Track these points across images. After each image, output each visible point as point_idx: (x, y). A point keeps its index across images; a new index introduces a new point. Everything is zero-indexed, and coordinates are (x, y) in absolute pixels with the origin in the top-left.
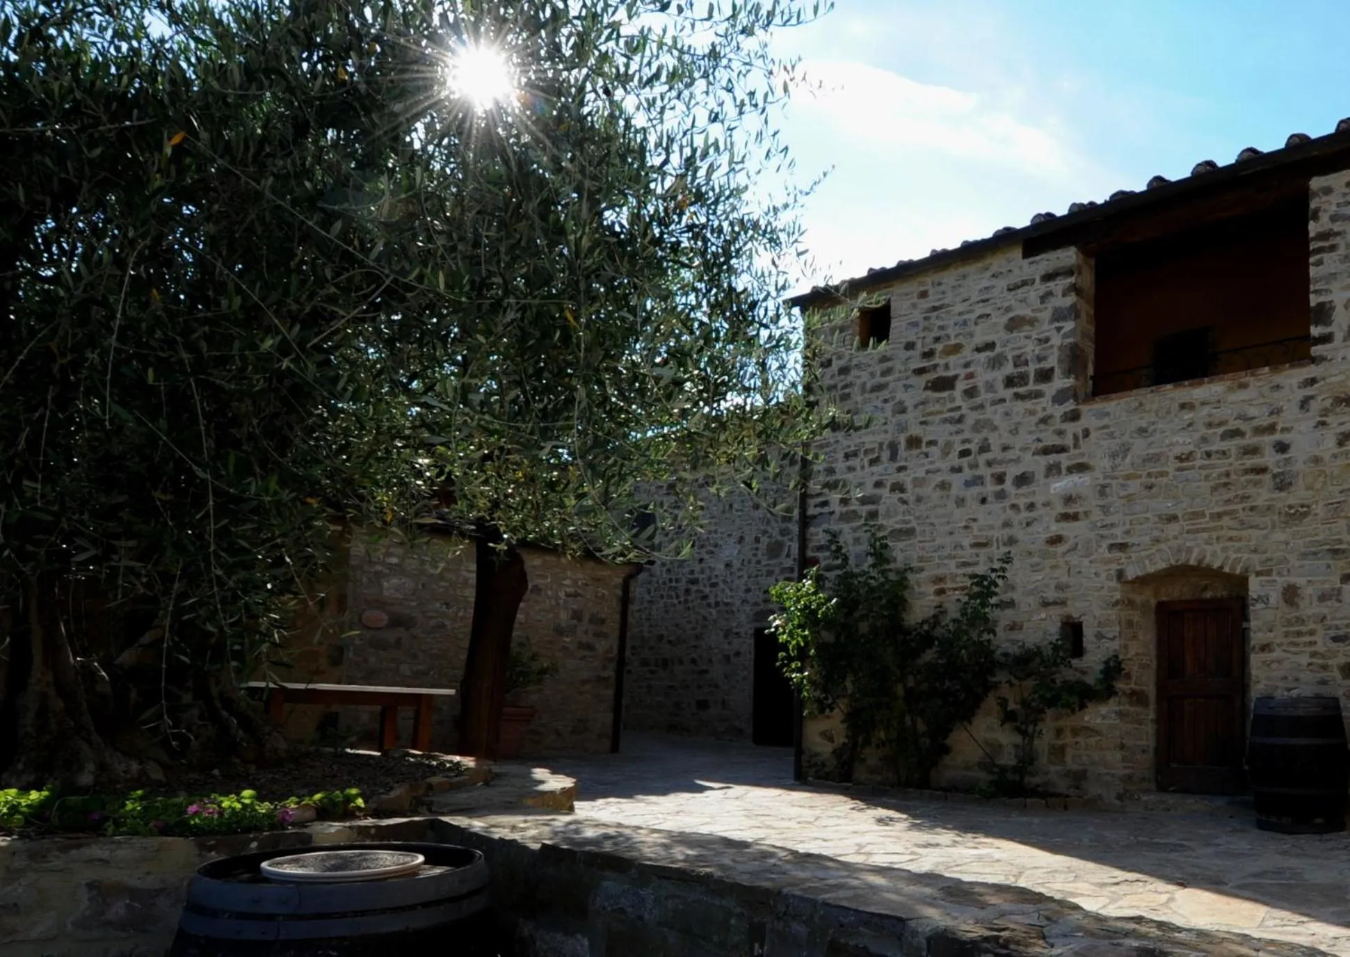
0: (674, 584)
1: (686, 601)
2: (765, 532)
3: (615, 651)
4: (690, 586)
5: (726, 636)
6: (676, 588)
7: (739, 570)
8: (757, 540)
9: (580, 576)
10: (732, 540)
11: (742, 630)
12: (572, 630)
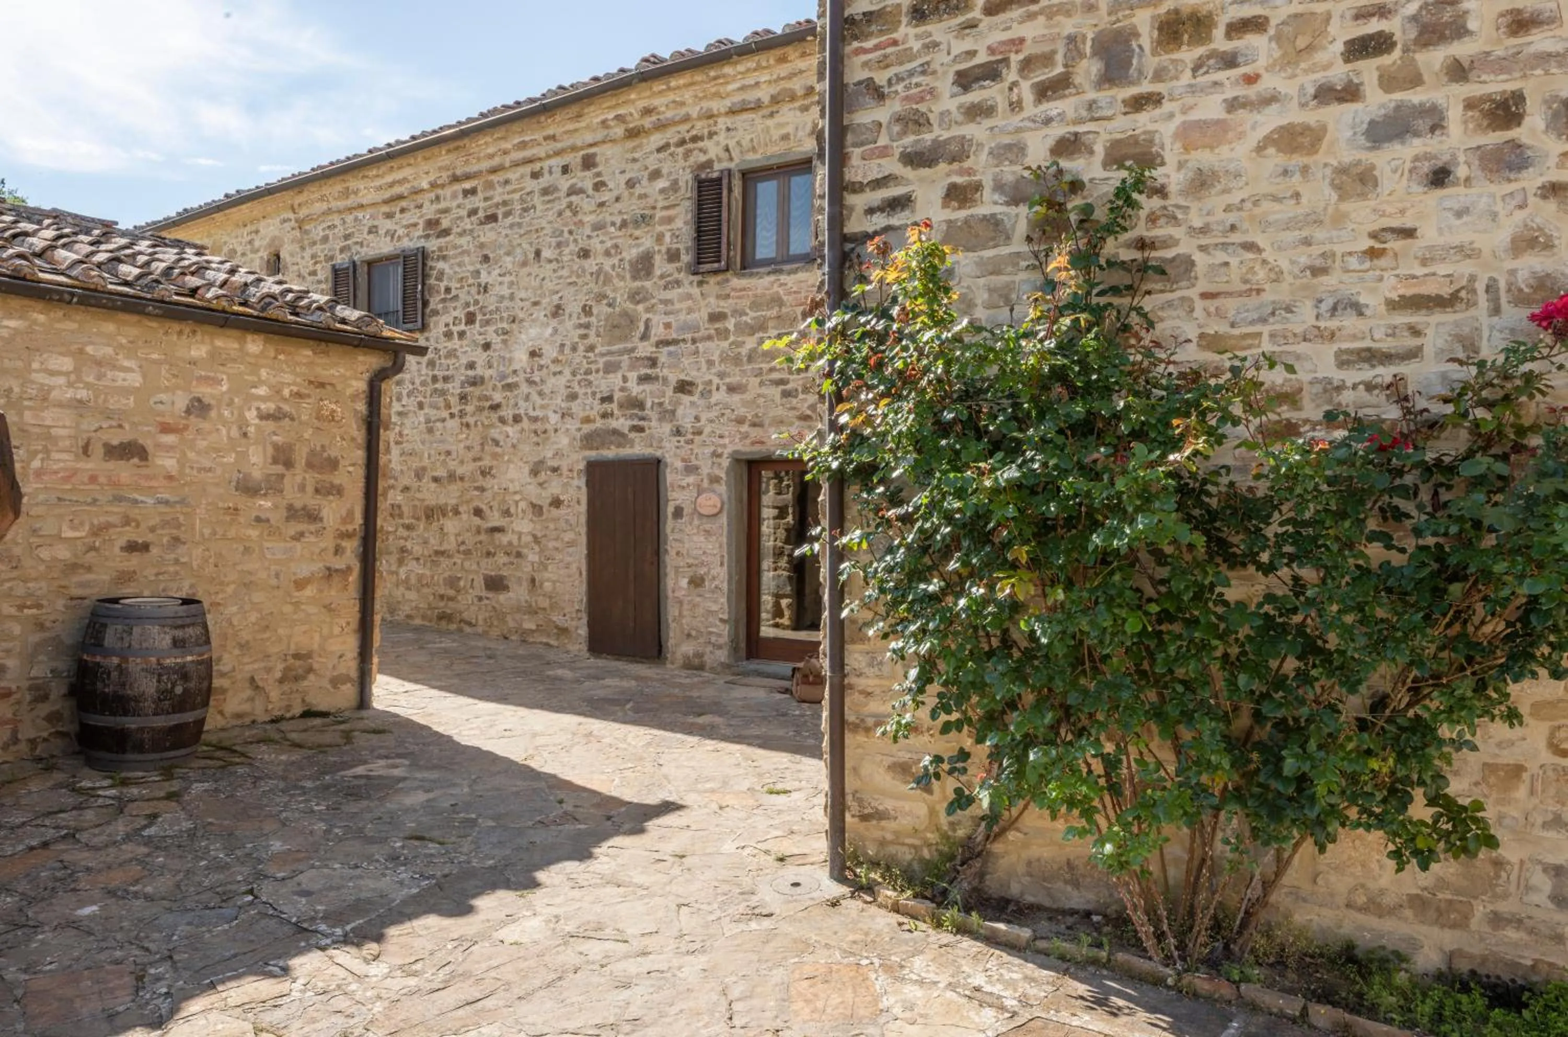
0: (438, 386)
1: (462, 414)
2: (601, 297)
3: (359, 519)
4: (469, 389)
5: (535, 472)
6: (443, 393)
7: (556, 361)
8: (587, 310)
9: (288, 378)
10: (539, 314)
11: (564, 464)
12: (273, 486)
